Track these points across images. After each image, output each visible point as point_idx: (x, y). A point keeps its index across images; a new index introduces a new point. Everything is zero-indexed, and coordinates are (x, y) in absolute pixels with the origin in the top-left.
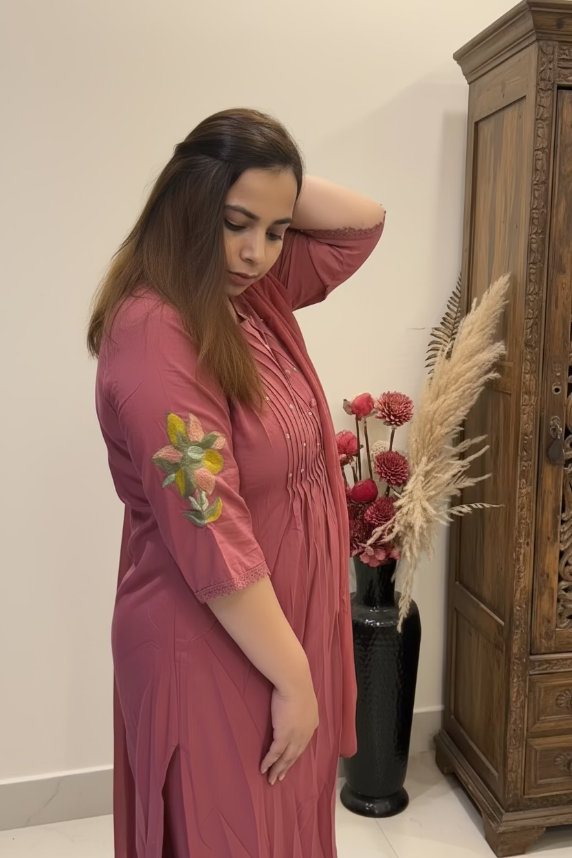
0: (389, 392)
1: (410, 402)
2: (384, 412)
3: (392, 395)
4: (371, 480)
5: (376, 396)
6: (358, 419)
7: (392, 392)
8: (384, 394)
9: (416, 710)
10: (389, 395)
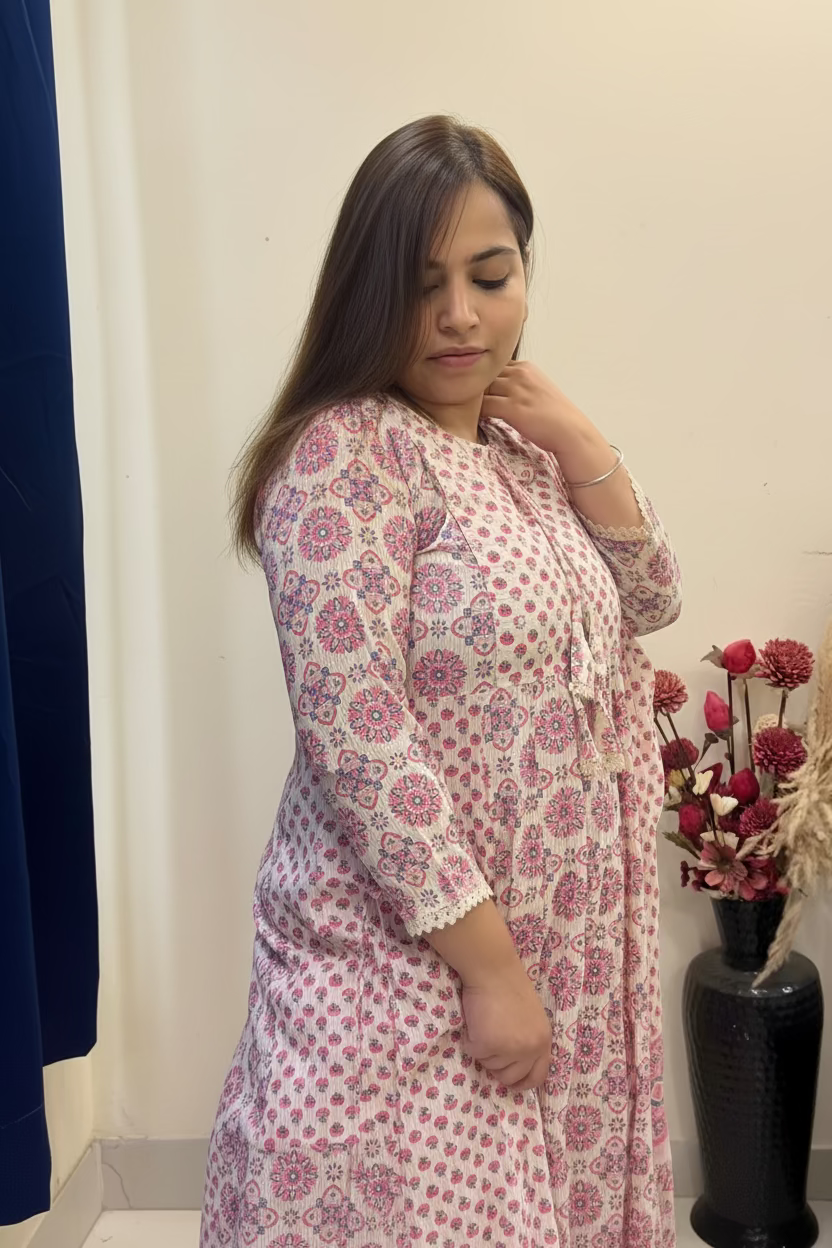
0: (777, 640)
1: (810, 656)
2: (769, 668)
3: (783, 644)
4: (750, 773)
5: (759, 646)
6: (730, 679)
7: (783, 639)
8: (771, 642)
9: (814, 1146)
10: (777, 643)
